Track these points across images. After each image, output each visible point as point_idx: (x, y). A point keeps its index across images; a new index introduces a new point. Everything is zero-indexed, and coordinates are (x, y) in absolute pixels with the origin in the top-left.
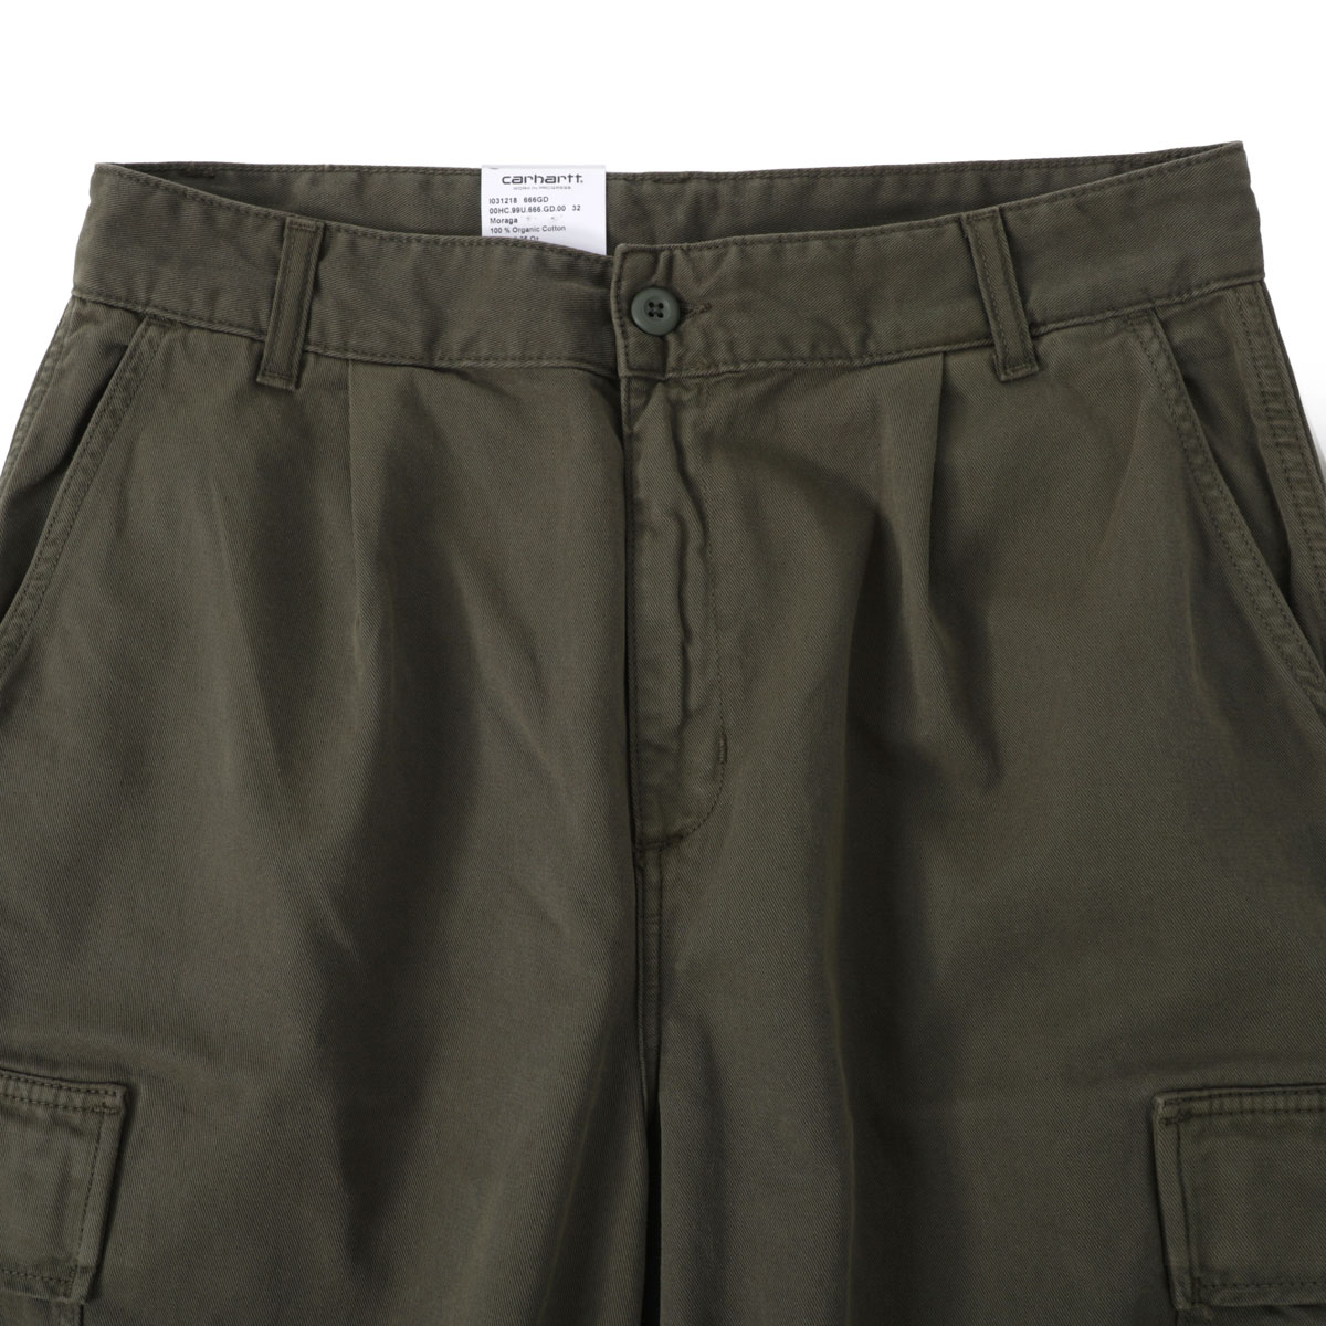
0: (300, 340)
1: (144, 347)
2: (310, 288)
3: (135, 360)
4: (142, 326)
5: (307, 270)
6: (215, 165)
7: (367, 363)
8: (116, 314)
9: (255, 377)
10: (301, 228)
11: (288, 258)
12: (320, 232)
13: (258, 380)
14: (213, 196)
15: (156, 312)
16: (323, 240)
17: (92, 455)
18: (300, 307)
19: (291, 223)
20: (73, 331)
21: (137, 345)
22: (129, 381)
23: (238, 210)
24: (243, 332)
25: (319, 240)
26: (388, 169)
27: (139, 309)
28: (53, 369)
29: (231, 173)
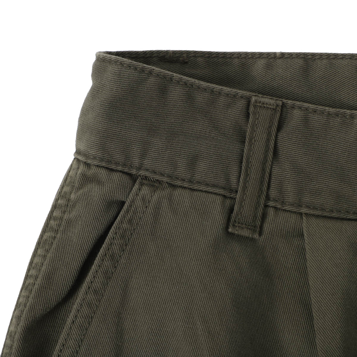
0: (263, 197)
1: (139, 202)
2: (270, 155)
3: (131, 213)
4: (136, 186)
5: (268, 140)
6: (188, 53)
7: (318, 216)
8: (116, 176)
9: (227, 227)
10: (263, 106)
11: (253, 131)
12: (279, 109)
13: (230, 230)
14: (193, 80)
15: (147, 174)
16: (281, 115)
17: (96, 292)
18: (264, 170)
19: (256, 101)
20: (79, 188)
21: (133, 201)
22: (125, 231)
23: (212, 91)
24: (218, 191)
25: (278, 115)
26: (329, 56)
27: (134, 172)
28: (61, 219)
29: (200, 59)
